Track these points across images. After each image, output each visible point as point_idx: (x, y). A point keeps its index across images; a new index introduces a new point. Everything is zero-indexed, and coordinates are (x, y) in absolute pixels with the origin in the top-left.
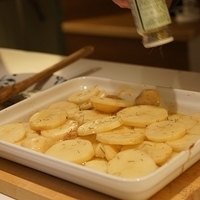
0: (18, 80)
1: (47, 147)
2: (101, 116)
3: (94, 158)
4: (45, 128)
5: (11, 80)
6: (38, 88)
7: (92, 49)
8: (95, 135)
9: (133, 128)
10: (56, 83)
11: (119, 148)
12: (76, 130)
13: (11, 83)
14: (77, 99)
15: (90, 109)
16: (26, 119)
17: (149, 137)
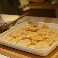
0: (8, 23)
1: (17, 42)
2: (32, 32)
3: (31, 44)
4: (16, 37)
5: (6, 23)
6: (13, 25)
7: (28, 13)
8: (31, 38)
9: (41, 35)
10: (19, 23)
11: (38, 41)
12: (25, 37)
13: (6, 24)
14: (25, 28)
15: (29, 30)
16: (11, 34)
17: (46, 38)
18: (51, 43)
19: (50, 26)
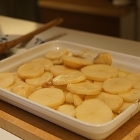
0: (9, 39)
1: (30, 93)
2: (69, 71)
3: (65, 103)
4: (29, 78)
5: (4, 39)
7: (61, 20)
8: (66, 86)
9: (93, 81)
10: (36, 43)
11: (84, 97)
13: (4, 42)
15: (61, 64)
16: (15, 69)
17: (106, 90)
18: (116, 106)
19: (114, 61)
